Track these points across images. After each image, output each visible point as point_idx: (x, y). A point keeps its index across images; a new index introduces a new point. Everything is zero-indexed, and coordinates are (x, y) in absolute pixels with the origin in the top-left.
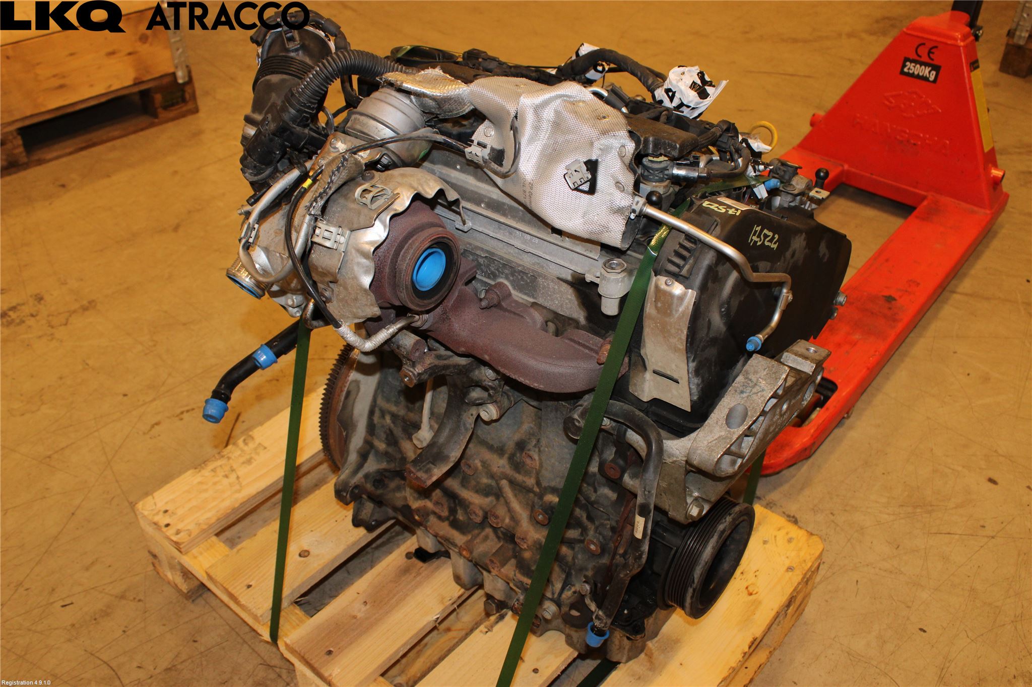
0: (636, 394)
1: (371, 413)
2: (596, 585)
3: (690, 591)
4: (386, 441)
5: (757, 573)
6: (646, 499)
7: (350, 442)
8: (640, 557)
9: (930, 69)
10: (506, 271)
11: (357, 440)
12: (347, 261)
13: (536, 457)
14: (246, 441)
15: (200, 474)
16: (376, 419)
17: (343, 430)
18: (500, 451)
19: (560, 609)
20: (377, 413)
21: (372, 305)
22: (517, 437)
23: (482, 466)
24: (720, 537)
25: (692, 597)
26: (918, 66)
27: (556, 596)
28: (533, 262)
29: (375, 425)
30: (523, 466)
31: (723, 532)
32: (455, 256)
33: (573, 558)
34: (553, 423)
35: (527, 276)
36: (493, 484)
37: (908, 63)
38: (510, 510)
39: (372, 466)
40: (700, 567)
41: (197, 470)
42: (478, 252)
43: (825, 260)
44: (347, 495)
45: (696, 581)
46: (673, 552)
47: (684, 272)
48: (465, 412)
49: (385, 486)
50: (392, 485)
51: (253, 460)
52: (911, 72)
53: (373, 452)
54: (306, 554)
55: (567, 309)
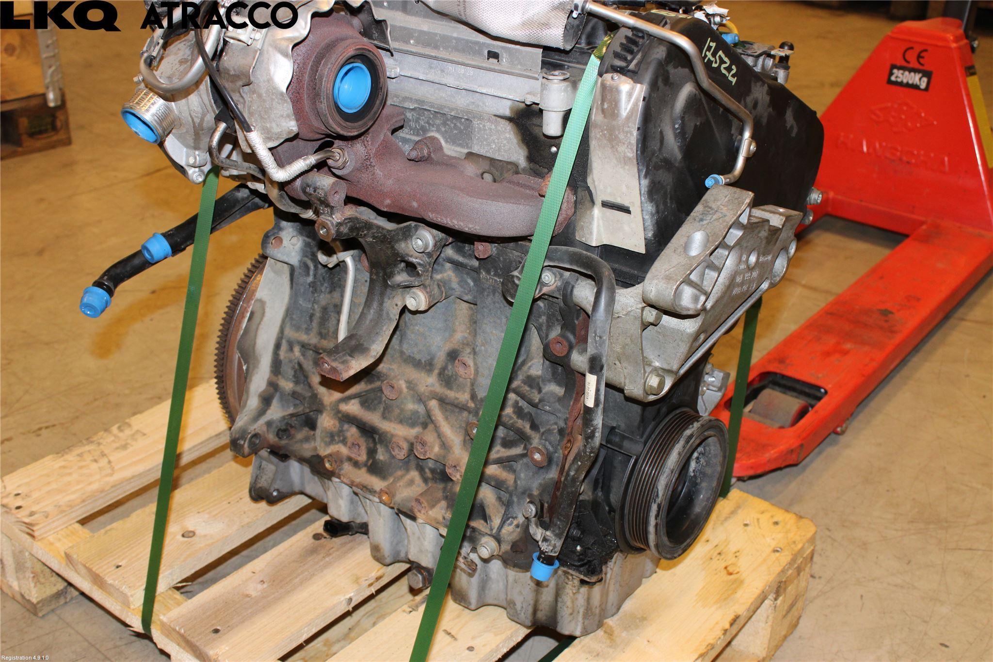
0: (583, 240)
1: (278, 346)
2: (542, 506)
3: (654, 508)
4: (294, 379)
5: (737, 554)
6: (596, 348)
7: (251, 380)
8: (592, 436)
9: (920, 75)
10: (438, 122)
11: (259, 381)
12: (263, 61)
13: (470, 363)
14: (122, 428)
15: (62, 459)
16: (283, 353)
17: (243, 362)
18: (427, 366)
19: (500, 545)
20: (284, 346)
21: (288, 116)
22: (448, 347)
23: (408, 388)
24: (687, 442)
25: (657, 516)
26: (907, 73)
27: (494, 531)
28: (468, 102)
29: (280, 362)
30: (456, 380)
31: (690, 437)
32: (382, 80)
33: (515, 482)
34: (490, 310)
35: (461, 122)
36: (419, 410)
37: (895, 71)
38: (440, 435)
39: (276, 412)
40: (665, 475)
41: (60, 455)
42: (406, 105)
43: (794, 135)
44: (244, 443)
45: (661, 493)
46: (632, 461)
47: (632, 66)
48: (389, 299)
49: (290, 437)
50: (300, 436)
51: (128, 446)
52: (899, 80)
53: (277, 395)
54: (191, 534)
55: (505, 151)
